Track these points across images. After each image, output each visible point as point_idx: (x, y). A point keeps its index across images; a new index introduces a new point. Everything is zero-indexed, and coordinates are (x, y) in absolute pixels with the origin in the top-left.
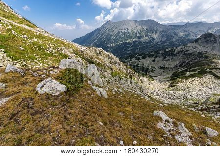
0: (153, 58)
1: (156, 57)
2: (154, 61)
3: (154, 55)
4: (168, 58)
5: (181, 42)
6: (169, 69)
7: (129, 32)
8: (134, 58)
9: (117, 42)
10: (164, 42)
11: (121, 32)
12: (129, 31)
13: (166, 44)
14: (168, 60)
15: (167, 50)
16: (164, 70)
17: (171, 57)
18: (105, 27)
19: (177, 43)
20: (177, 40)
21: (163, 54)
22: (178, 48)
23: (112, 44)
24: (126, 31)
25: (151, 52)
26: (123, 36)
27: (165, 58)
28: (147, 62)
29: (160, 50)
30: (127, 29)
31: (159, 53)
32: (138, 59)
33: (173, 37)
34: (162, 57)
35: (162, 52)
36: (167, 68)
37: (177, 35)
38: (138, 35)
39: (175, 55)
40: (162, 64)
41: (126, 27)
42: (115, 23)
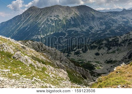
0: (96, 51)
1: (99, 48)
2: (97, 54)
3: (96, 47)
4: (113, 49)
5: (122, 30)
6: (118, 63)
7: (60, 20)
8: (73, 53)
9: (47, 33)
10: (104, 31)
11: (51, 19)
12: (61, 18)
13: (106, 33)
14: (114, 52)
15: (110, 40)
16: (112, 65)
17: (116, 48)
18: (29, 14)
19: (118, 31)
20: (118, 28)
21: (106, 45)
22: (122, 37)
23: (40, 35)
24: (56, 19)
25: (92, 43)
26: (54, 24)
27: (109, 49)
28: (89, 56)
29: (103, 41)
30: (58, 16)
31: (102, 44)
32: (77, 53)
33: (113, 24)
34: (107, 49)
35: (104, 42)
36: (115, 62)
37: (116, 22)
38: (72, 23)
39: (120, 45)
40: (108, 57)
41: (56, 14)
42: (41, 9)
